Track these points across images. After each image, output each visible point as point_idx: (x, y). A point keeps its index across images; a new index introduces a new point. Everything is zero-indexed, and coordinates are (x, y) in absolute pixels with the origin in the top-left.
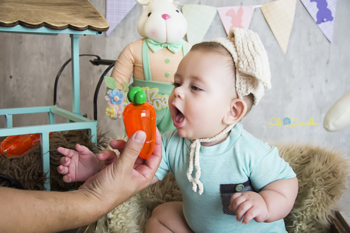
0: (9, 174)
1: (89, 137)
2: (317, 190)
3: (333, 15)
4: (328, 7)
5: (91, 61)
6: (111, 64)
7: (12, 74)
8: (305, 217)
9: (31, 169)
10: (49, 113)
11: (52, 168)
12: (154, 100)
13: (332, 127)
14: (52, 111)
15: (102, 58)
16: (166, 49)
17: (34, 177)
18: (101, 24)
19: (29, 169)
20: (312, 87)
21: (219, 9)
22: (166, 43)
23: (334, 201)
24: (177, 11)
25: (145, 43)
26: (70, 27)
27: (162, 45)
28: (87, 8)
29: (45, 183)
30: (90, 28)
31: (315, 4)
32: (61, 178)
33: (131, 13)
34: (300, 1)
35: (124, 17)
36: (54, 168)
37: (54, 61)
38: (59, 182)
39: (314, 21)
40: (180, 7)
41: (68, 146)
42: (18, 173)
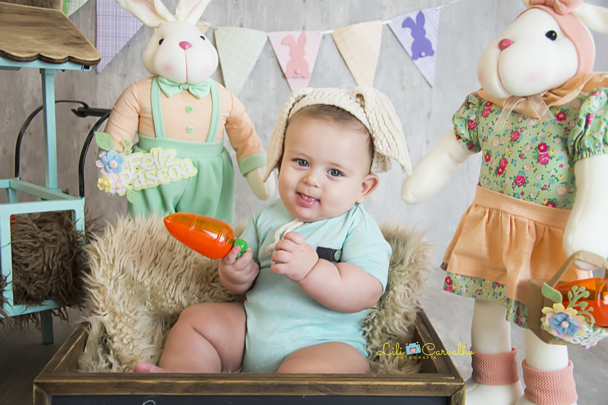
1: (72, 223)
3: (434, 48)
4: (426, 36)
5: (74, 111)
6: (104, 114)
10: (7, 189)
11: (16, 269)
12: (170, 166)
13: (410, 198)
14: (13, 186)
15: (91, 106)
16: (187, 92)
18: (89, 55)
21: (271, 35)
22: (186, 83)
24: (202, 37)
25: (155, 83)
26: (40, 58)
27: (181, 87)
28: (66, 30)
29: (4, 290)
30: (71, 59)
31: (408, 31)
32: (29, 282)
33: (137, 38)
34: (388, 25)
35: (125, 43)
36: (19, 268)
37: (13, 112)
38: (27, 289)
39: (408, 55)
40: (212, 31)
41: (39, 235)
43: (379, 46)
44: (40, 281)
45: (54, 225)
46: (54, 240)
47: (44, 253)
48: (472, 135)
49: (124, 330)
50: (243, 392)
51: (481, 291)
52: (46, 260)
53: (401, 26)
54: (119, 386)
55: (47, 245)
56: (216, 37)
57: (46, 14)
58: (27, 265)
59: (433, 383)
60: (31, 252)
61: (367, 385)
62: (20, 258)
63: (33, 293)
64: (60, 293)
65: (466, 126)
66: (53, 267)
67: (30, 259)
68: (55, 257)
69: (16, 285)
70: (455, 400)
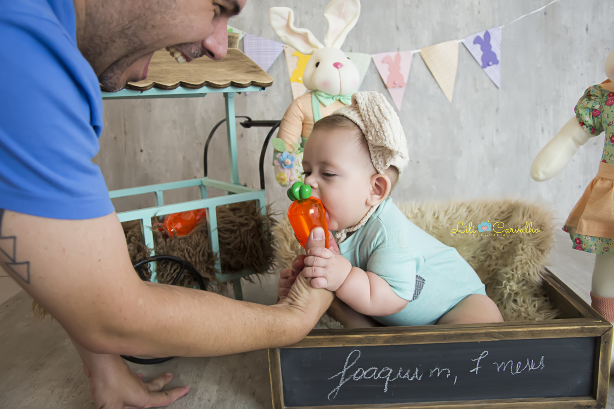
0: (180, 256)
1: (258, 210)
2: (525, 246)
3: (499, 58)
5: (241, 124)
6: (274, 124)
7: (143, 148)
8: (516, 276)
9: (201, 249)
10: (200, 186)
11: (222, 247)
13: (541, 176)
14: (204, 184)
15: (254, 119)
16: (338, 102)
17: (204, 258)
18: (264, 79)
19: (198, 249)
20: (483, 138)
21: (373, 56)
23: (544, 256)
24: (348, 58)
25: (314, 97)
26: (233, 84)
27: (334, 98)
28: (245, 62)
29: (216, 264)
30: (253, 84)
31: (478, 46)
32: (232, 257)
34: (462, 43)
36: (224, 246)
38: (231, 262)
39: (479, 65)
41: (236, 220)
42: (189, 254)
43: (457, 60)
44: (239, 256)
45: (243, 212)
46: (246, 224)
47: (241, 234)
48: (595, 121)
50: (432, 341)
51: (608, 248)
52: (242, 239)
53: (472, 43)
55: (242, 228)
58: (229, 244)
59: (587, 327)
60: (231, 234)
61: (532, 331)
62: (224, 238)
63: (234, 265)
64: (254, 264)
65: (590, 114)
66: (247, 244)
67: (231, 239)
68: (248, 237)
69: (223, 260)
70: (604, 339)
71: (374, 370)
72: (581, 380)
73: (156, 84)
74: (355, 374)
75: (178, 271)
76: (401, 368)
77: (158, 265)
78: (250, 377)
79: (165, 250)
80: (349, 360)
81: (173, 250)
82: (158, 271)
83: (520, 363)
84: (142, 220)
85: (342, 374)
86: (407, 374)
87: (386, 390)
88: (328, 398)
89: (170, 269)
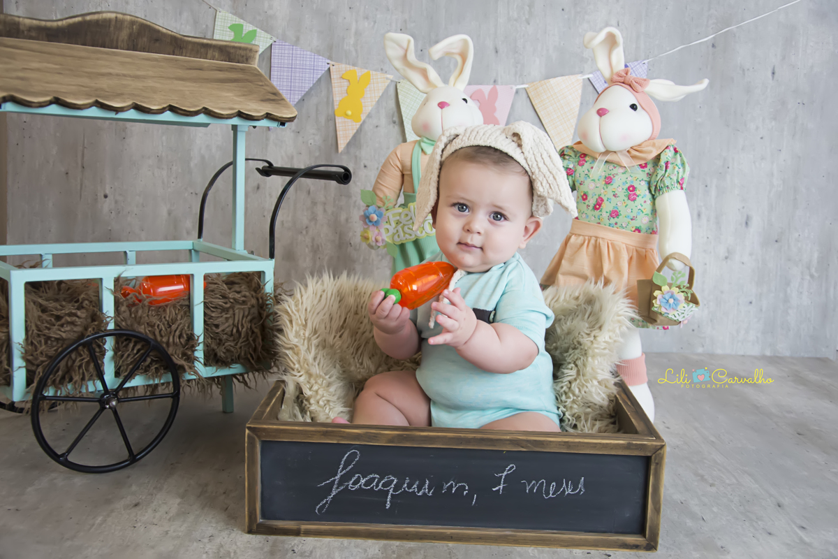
0: (147, 332)
1: (262, 285)
5: (258, 169)
6: (295, 174)
7: (107, 192)
9: (177, 328)
10: (190, 251)
11: (207, 329)
14: (196, 248)
15: (275, 165)
17: (181, 340)
18: (285, 111)
19: (174, 327)
26: (240, 114)
28: (262, 86)
29: (196, 350)
30: (269, 116)
32: (219, 344)
33: (313, 92)
34: (589, 79)
35: (300, 97)
36: (209, 329)
37: (180, 171)
38: (218, 350)
40: (393, 84)
41: (230, 296)
42: (160, 331)
43: (578, 103)
44: (230, 343)
45: (243, 287)
46: (244, 302)
47: (234, 314)
49: (320, 392)
50: (447, 445)
52: (236, 321)
54: (325, 434)
55: (238, 306)
56: (398, 91)
57: (242, 70)
58: (217, 326)
59: (634, 442)
60: (221, 313)
61: (567, 442)
62: (211, 317)
63: (222, 355)
64: (249, 356)
66: (242, 329)
67: (220, 319)
68: (245, 319)
69: (206, 345)
70: (655, 459)
71: (374, 478)
72: (629, 513)
73: (137, 104)
74: (351, 482)
75: (142, 352)
76: (407, 478)
77: (117, 342)
78: (225, 493)
79: (129, 323)
80: (345, 462)
81: (139, 323)
82: (116, 350)
83: (554, 483)
84: (101, 279)
85: (335, 480)
86: (415, 486)
87: (388, 506)
88: (317, 511)
89: (133, 349)
